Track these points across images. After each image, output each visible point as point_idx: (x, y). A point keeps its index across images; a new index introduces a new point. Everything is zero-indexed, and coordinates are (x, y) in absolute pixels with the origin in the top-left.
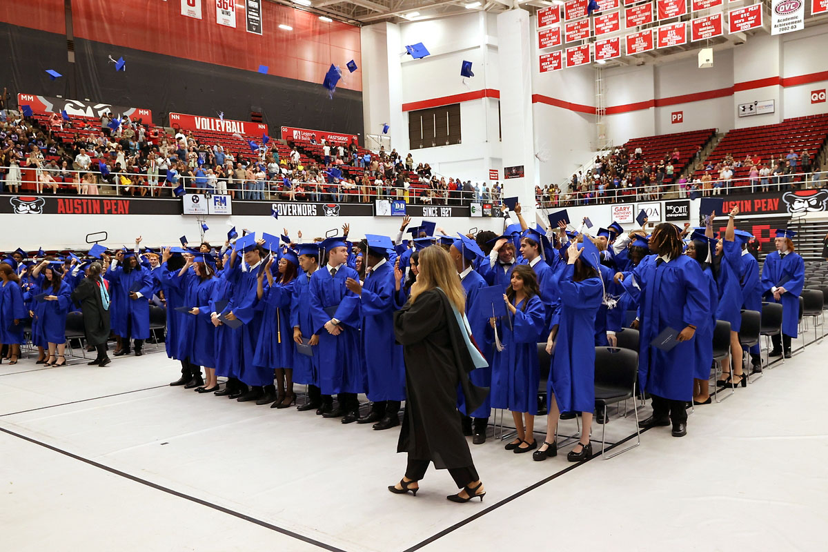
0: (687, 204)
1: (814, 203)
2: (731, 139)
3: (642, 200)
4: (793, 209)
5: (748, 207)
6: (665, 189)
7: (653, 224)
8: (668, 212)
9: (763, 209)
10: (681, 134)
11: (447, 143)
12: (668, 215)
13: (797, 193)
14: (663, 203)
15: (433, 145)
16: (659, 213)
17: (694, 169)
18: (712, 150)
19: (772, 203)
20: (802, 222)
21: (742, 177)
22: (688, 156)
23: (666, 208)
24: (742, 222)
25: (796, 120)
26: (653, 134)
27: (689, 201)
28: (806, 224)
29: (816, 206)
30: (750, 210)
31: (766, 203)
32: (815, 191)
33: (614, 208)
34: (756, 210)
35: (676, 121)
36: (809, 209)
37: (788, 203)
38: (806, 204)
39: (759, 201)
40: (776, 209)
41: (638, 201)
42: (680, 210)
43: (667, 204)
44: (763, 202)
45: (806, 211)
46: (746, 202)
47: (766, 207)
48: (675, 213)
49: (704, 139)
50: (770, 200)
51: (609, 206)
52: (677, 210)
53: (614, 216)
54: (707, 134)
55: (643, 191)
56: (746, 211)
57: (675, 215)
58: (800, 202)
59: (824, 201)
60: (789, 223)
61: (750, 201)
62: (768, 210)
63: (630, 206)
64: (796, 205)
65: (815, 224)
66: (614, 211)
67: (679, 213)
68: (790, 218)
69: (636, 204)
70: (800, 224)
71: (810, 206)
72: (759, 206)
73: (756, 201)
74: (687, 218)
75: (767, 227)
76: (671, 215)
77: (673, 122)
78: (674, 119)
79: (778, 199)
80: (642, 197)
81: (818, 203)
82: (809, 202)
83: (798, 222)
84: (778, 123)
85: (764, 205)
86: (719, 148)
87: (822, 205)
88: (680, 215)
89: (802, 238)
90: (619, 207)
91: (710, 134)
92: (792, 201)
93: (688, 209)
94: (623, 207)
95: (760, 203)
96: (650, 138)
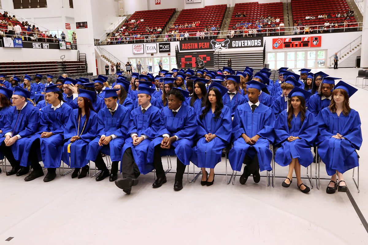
0: (169, 44)
1: (223, 45)
2: (184, 14)
3: (147, 42)
4: (215, 47)
5: (196, 46)
6: (158, 37)
7: (153, 54)
8: (160, 48)
9: (203, 47)
10: (160, 10)
11: (38, 6)
12: (161, 50)
13: (217, 40)
14: (158, 43)
15: (29, 7)
16: (156, 49)
17: (169, 27)
18: (176, 19)
19: (207, 44)
20: (220, 53)
21: (192, 32)
22: (165, 21)
23: (159, 46)
24: (194, 53)
25: (210, 7)
26: (147, 10)
27: (170, 43)
28: (221, 54)
29: (224, 47)
30: (197, 48)
31: (204, 44)
32: (224, 40)
33: (134, 46)
34: (200, 48)
35: (157, 4)
36: (222, 48)
37: (213, 45)
38: (220, 46)
39: (201, 43)
40: (208, 47)
41: (146, 43)
42: (166, 47)
43: (160, 44)
44: (203, 44)
45: (220, 48)
46: (195, 44)
47: (204, 46)
48: (163, 49)
49: (171, 13)
50: (205, 43)
51: (132, 45)
52: (164, 47)
53: (134, 50)
54: (172, 11)
55: (147, 38)
56: (195, 48)
57: (164, 50)
58: (218, 44)
59: (227, 44)
60: (214, 54)
61: (197, 43)
62: (205, 48)
63: (141, 45)
64: (216, 46)
65: (224, 54)
66: (134, 47)
67: (165, 49)
68: (214, 51)
69: (144, 44)
70: (219, 54)
71: (222, 46)
72: (201, 46)
73: (199, 44)
74: (169, 51)
75: (205, 56)
76: (162, 50)
77: (156, 4)
78: (156, 2)
79: (209, 43)
80: (147, 41)
81: (225, 45)
82: (221, 44)
83: (218, 54)
84: (203, 8)
85: (203, 45)
86: (179, 18)
87: (227, 46)
88: (166, 50)
89: (220, 61)
90: (136, 45)
91: (174, 11)
92: (215, 44)
93: (170, 47)
94: (138, 45)
95: (201, 44)
96: (146, 11)
